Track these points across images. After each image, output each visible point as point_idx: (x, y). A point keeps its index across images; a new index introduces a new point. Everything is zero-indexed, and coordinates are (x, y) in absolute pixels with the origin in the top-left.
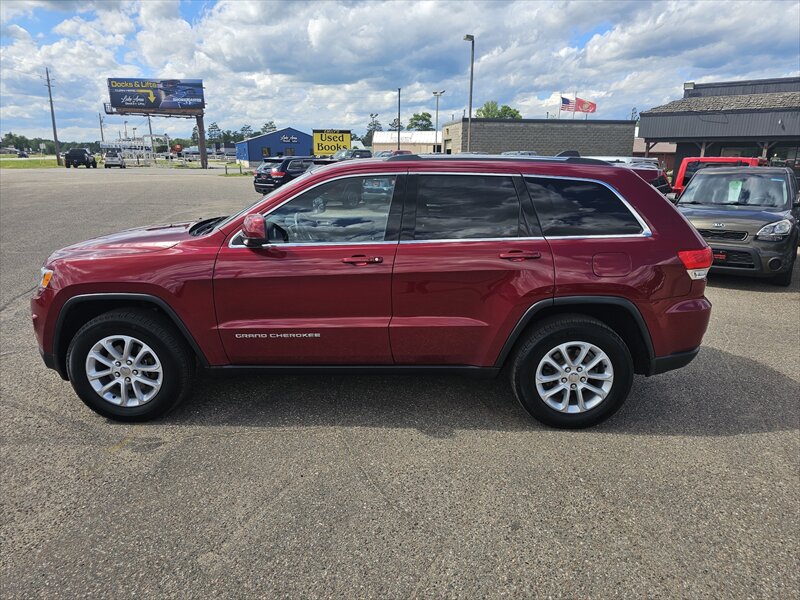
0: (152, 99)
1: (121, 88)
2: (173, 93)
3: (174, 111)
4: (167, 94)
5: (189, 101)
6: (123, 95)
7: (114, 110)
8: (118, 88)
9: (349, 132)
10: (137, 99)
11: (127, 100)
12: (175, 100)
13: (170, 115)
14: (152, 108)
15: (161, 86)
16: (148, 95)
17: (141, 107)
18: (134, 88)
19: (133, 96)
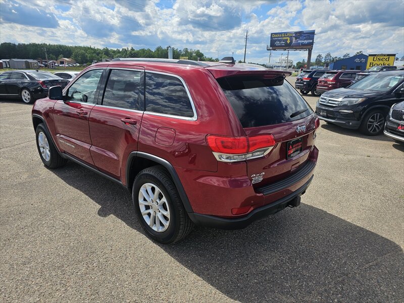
0: (288, 42)
1: (276, 37)
2: (299, 38)
3: (298, 47)
4: (296, 39)
5: (306, 42)
6: (276, 41)
7: (271, 48)
8: (275, 38)
9: (394, 55)
10: (282, 42)
11: (277, 43)
12: (299, 42)
13: (296, 49)
14: (288, 46)
15: (294, 35)
16: (287, 40)
17: (283, 46)
18: (282, 37)
19: (280, 41)
